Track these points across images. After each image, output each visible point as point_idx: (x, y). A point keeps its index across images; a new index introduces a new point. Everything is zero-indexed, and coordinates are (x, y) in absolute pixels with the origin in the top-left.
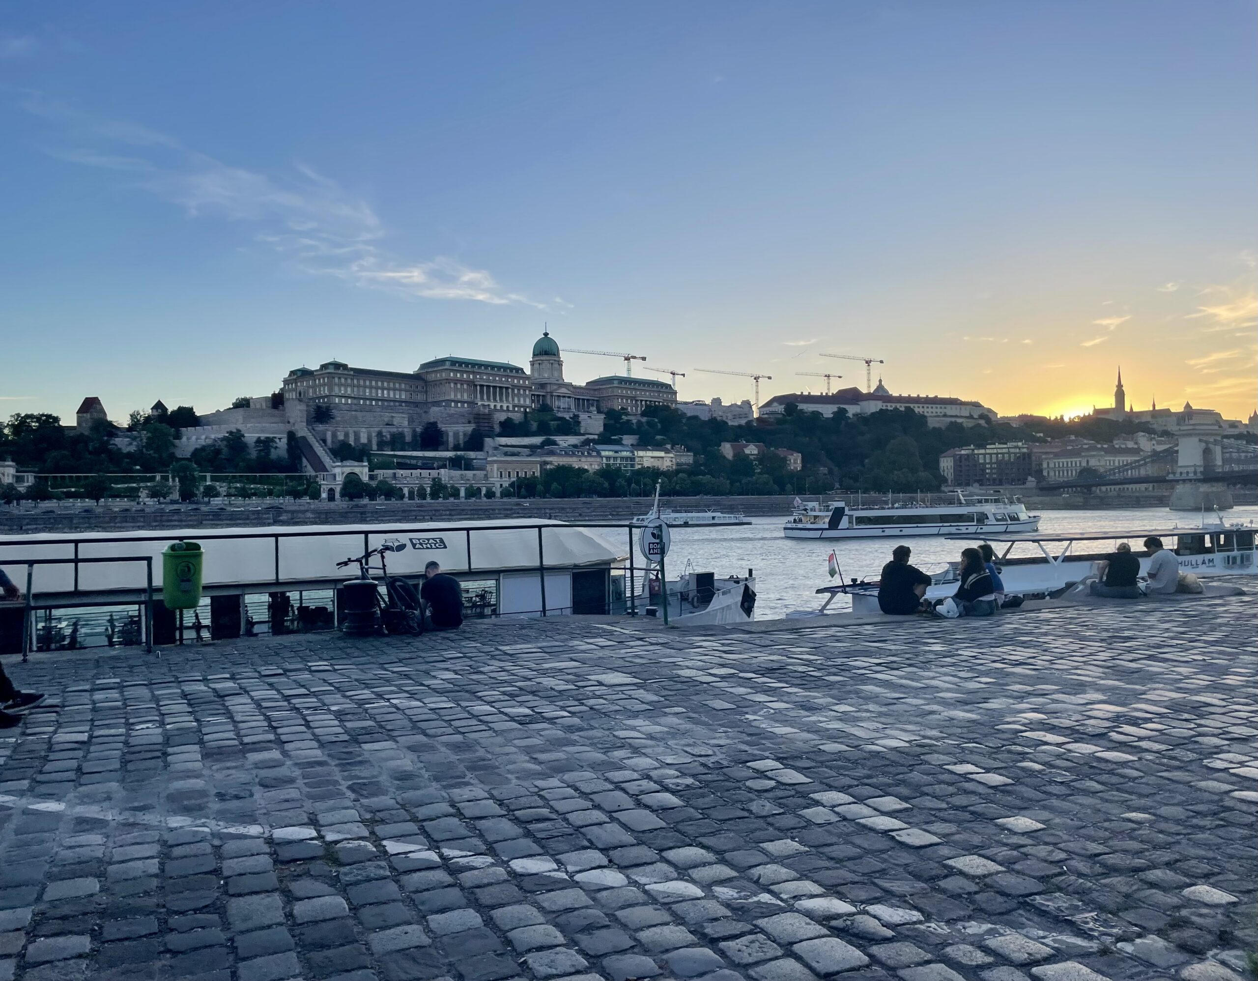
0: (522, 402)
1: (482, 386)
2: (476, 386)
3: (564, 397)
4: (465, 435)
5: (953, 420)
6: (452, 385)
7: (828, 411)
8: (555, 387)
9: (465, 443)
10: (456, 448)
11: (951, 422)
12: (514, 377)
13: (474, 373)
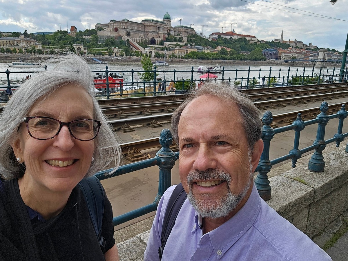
2: (157, 27)
3: (172, 30)
4: (159, 41)
5: (255, 42)
7: (228, 37)
8: (170, 28)
9: (159, 43)
10: (157, 45)
11: (254, 42)
12: (164, 25)
13: (157, 24)
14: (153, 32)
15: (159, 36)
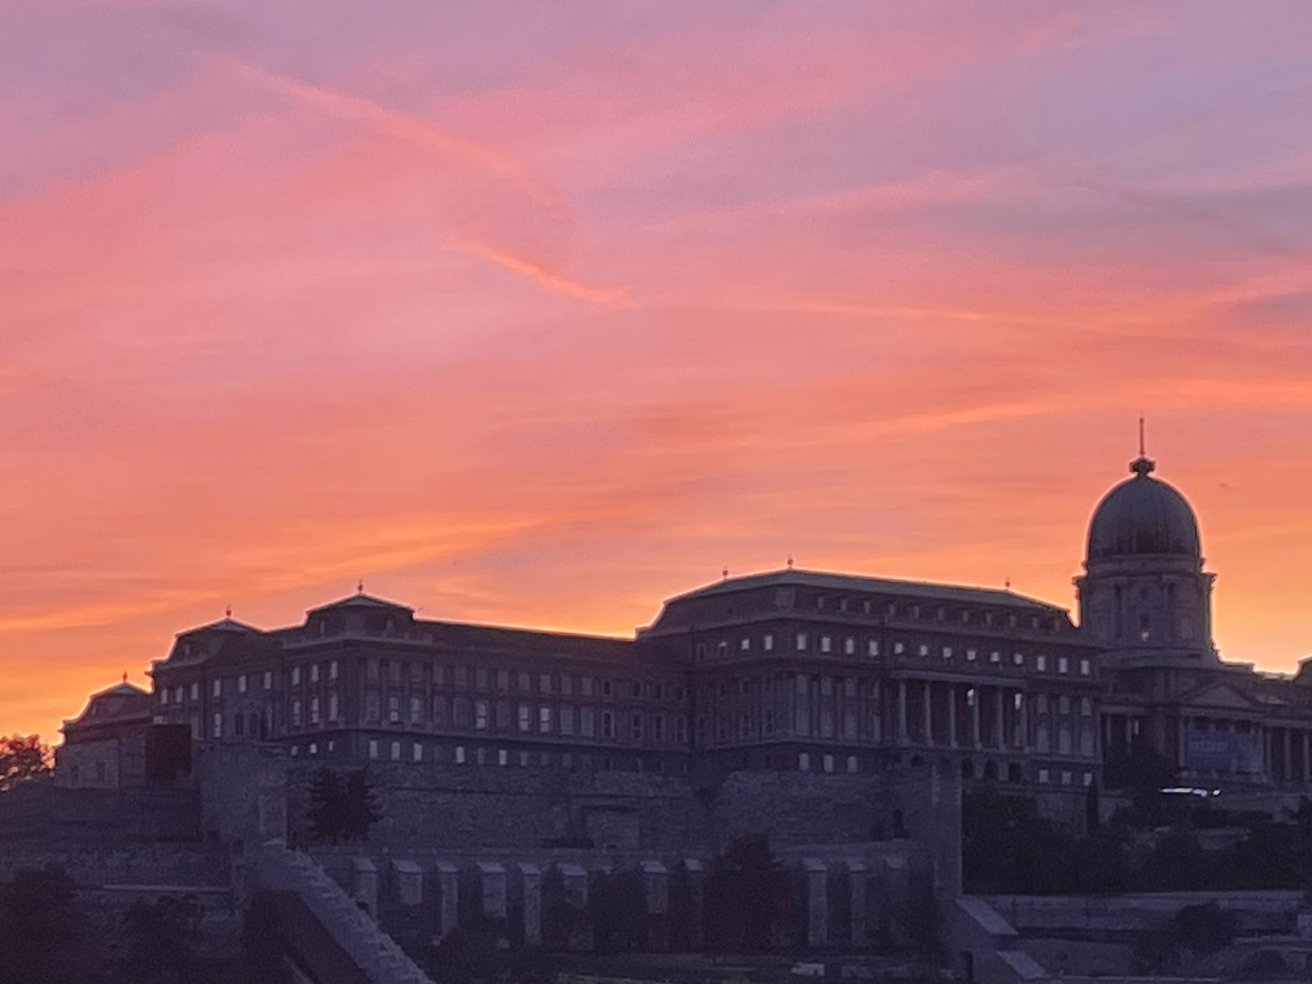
0: (1065, 747)
1: (915, 686)
2: (890, 685)
3: (1223, 724)
6: (802, 682)
8: (1185, 682)
12: (1039, 648)
13: (886, 635)
14: (817, 751)
15: (898, 815)
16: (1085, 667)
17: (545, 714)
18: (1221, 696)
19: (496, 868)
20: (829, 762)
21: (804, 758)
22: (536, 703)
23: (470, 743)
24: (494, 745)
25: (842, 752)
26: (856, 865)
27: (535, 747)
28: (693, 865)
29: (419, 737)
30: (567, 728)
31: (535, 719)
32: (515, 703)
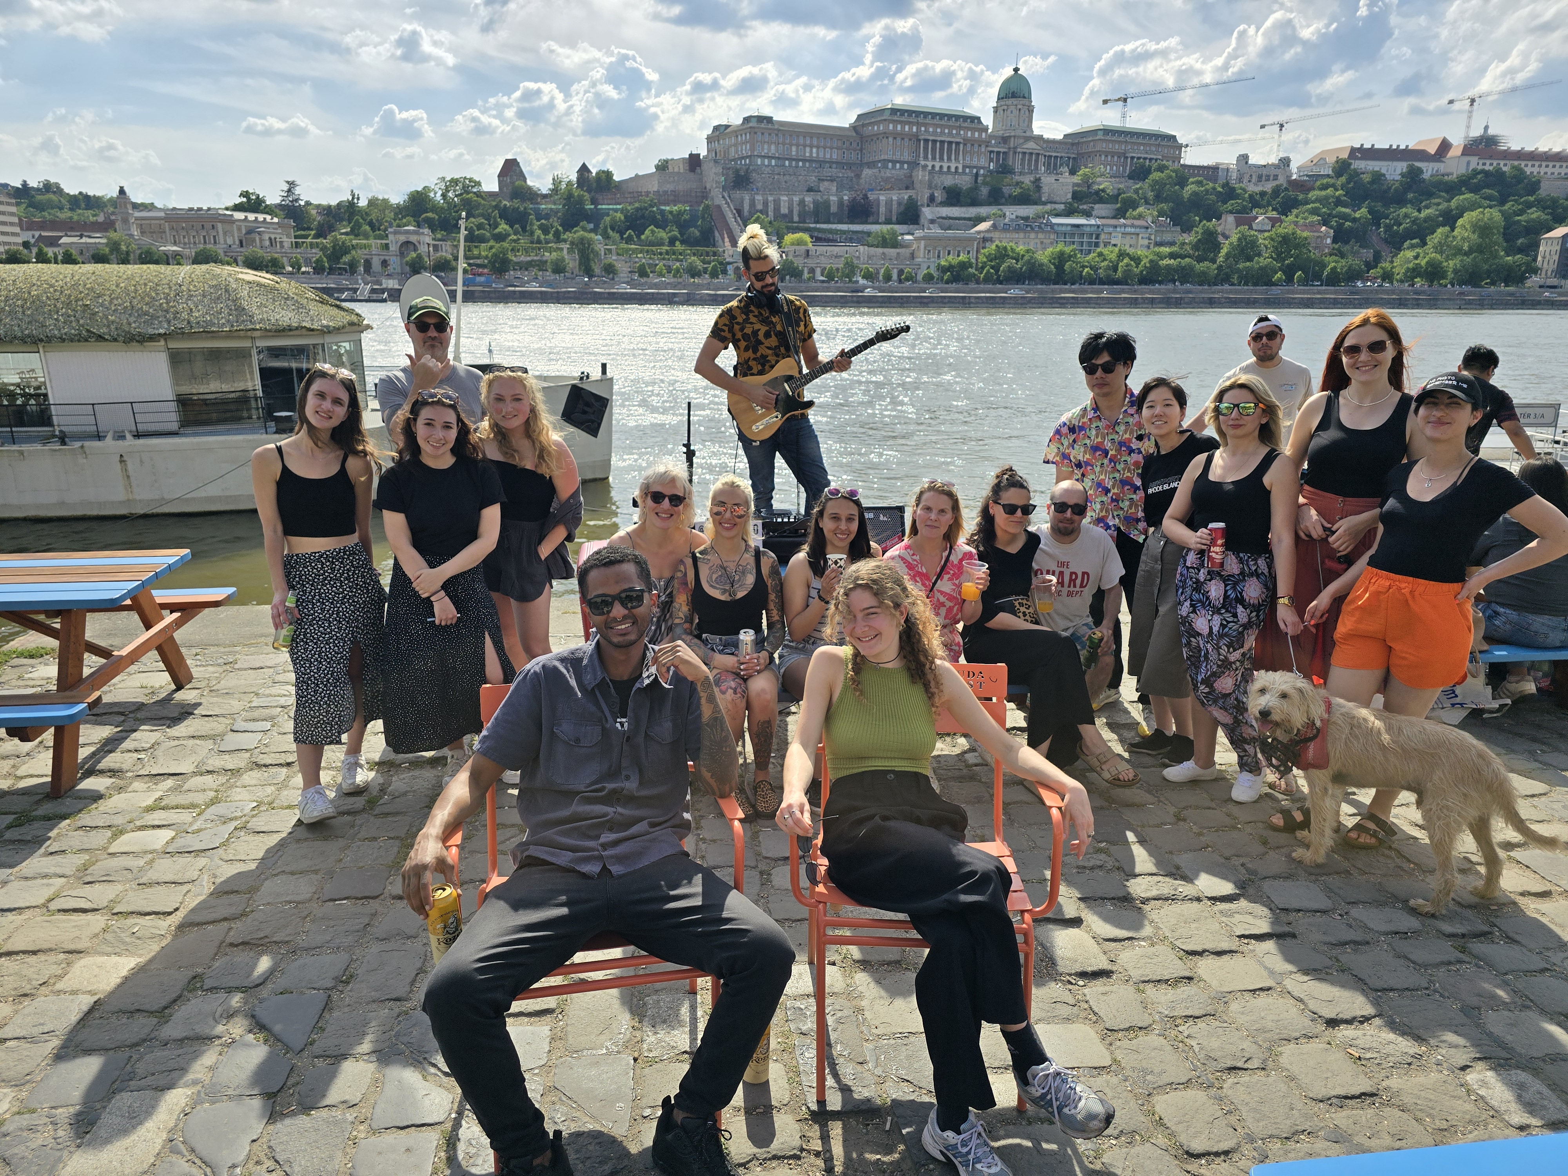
0: (975, 161)
1: (926, 141)
2: (919, 140)
4: (899, 204)
6: (891, 139)
7: (1394, 171)
8: (1022, 141)
9: (899, 214)
10: (888, 222)
12: (968, 129)
13: (918, 124)
14: (894, 162)
16: (984, 135)
17: (814, 150)
18: (1031, 145)
19: (785, 198)
20: (898, 165)
21: (890, 165)
22: (811, 147)
23: (790, 160)
24: (798, 160)
25: (902, 163)
26: (895, 198)
27: (811, 161)
28: (846, 198)
29: (773, 158)
30: (821, 155)
31: (811, 152)
32: (805, 146)
